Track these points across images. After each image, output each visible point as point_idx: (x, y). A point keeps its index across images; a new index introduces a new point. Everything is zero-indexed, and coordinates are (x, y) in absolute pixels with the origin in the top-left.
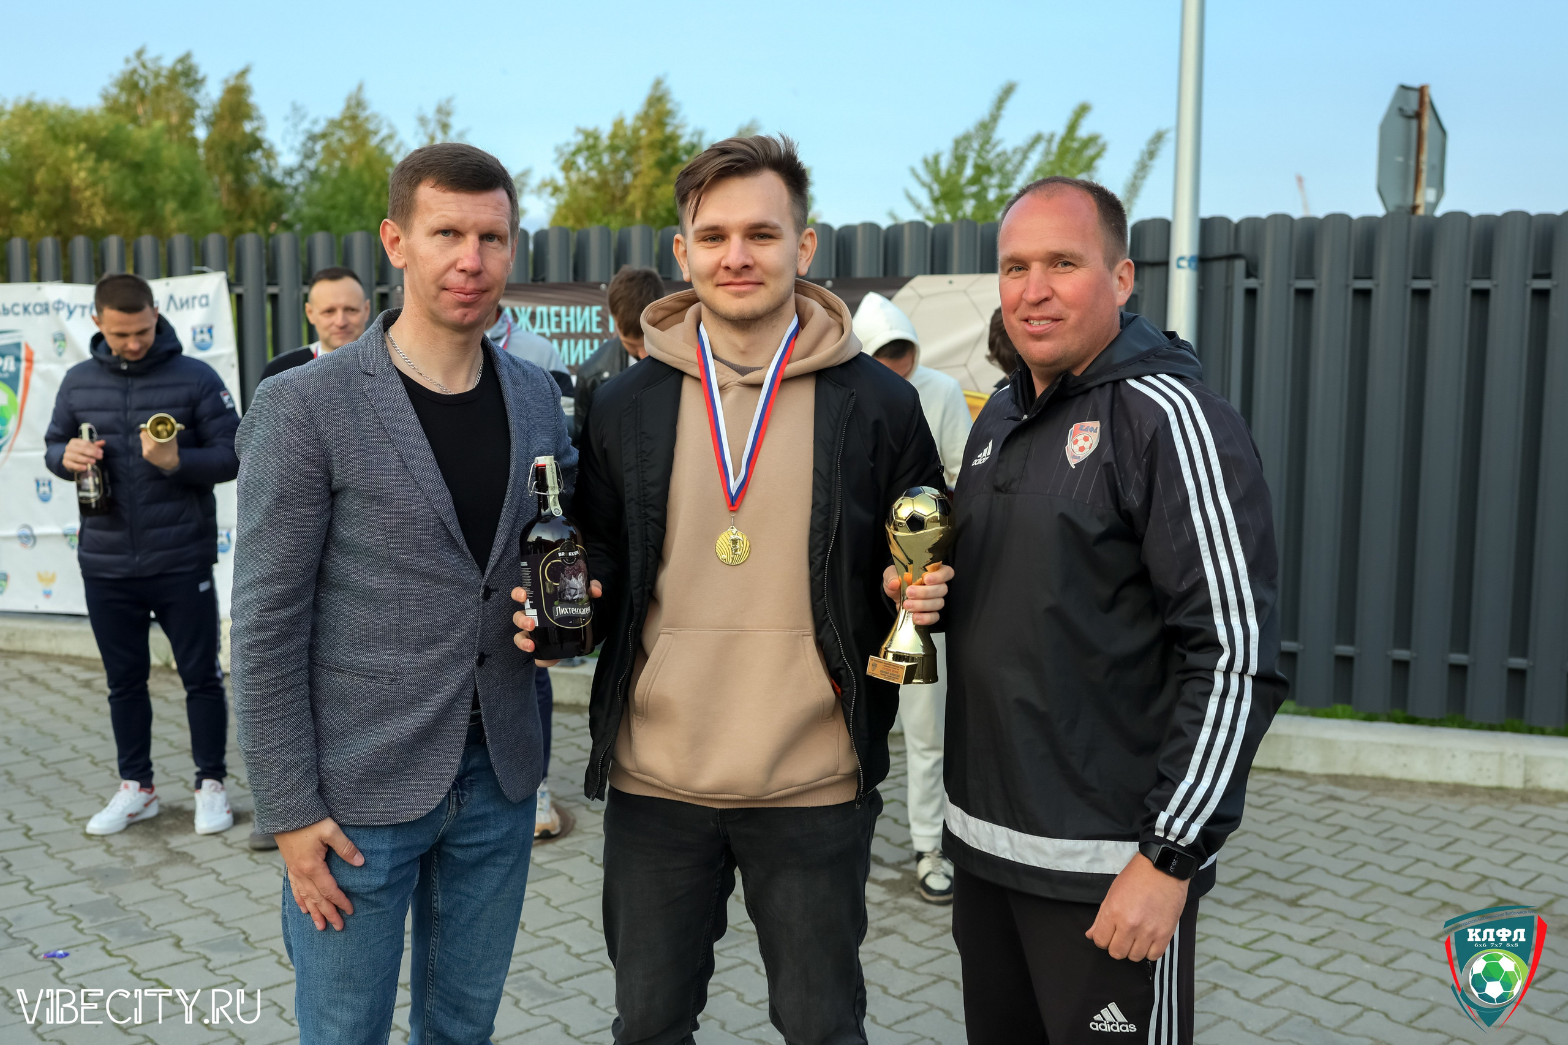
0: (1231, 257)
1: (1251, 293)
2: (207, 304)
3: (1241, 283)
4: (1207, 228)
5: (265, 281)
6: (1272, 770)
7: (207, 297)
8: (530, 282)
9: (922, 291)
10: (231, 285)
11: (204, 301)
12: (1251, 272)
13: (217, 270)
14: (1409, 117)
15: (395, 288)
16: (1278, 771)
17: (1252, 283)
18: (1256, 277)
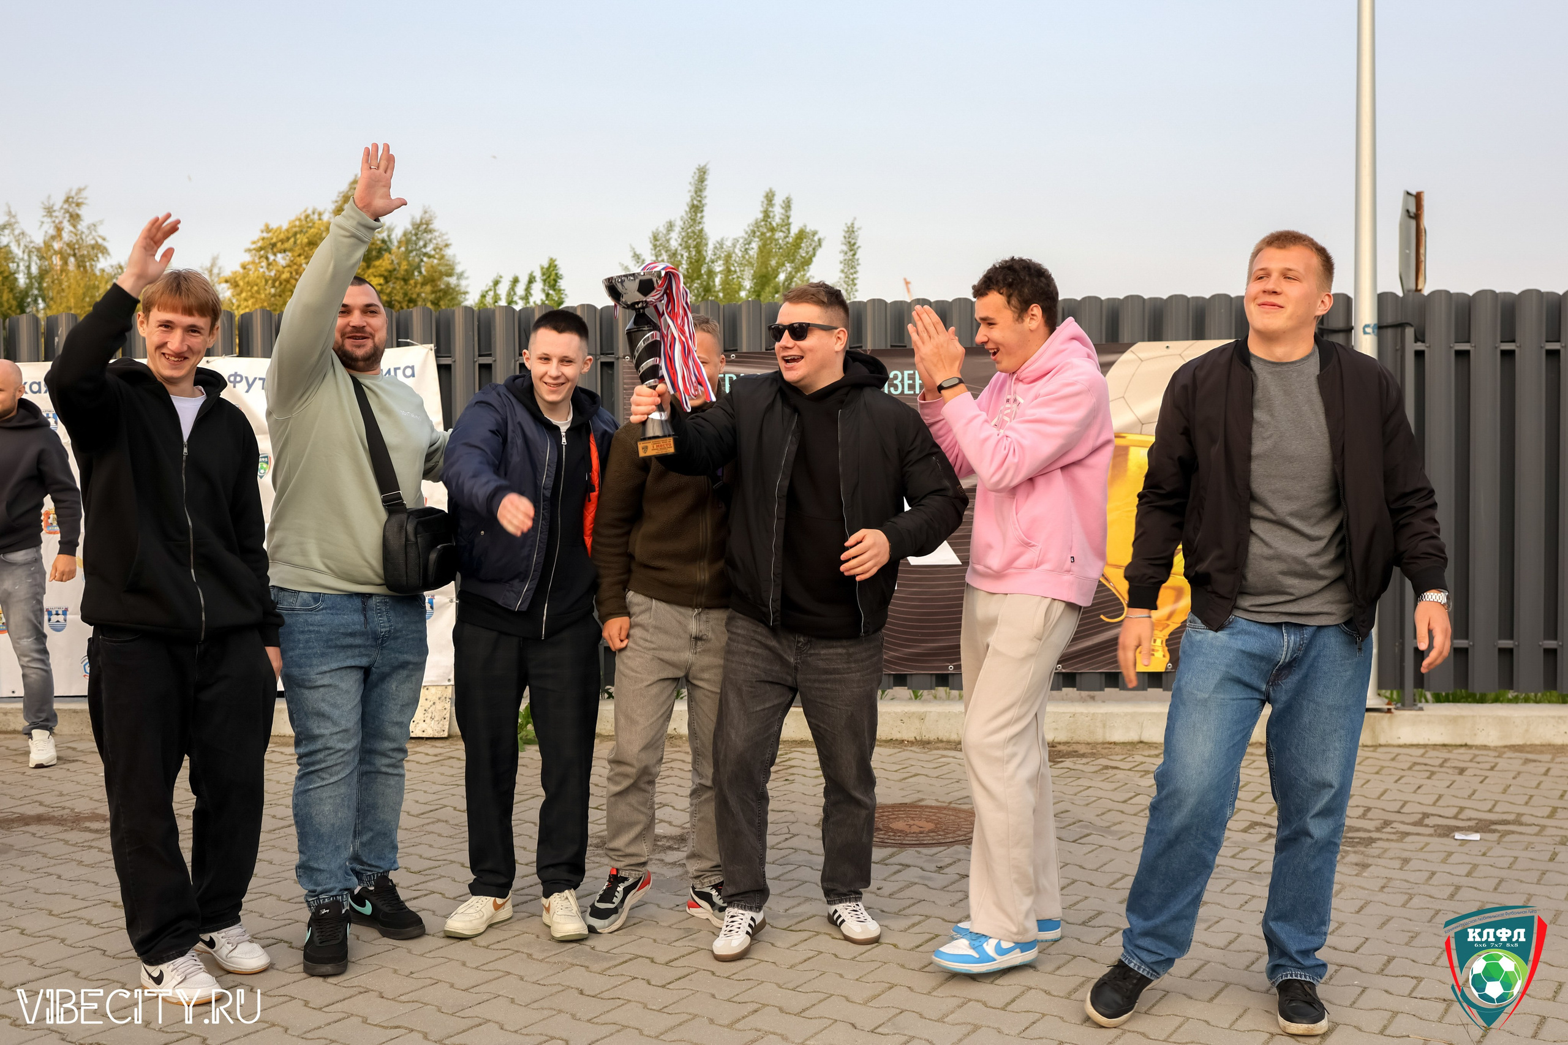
0: (1401, 326)
1: (1420, 355)
2: (413, 375)
3: (1412, 346)
4: (1383, 300)
5: (477, 353)
6: (1461, 746)
7: (412, 368)
8: (764, 350)
9: (1142, 355)
10: (438, 355)
11: (409, 372)
12: (1419, 337)
13: (424, 342)
14: (1410, 217)
15: (624, 358)
16: (1466, 745)
17: (1420, 346)
18: (1423, 341)
